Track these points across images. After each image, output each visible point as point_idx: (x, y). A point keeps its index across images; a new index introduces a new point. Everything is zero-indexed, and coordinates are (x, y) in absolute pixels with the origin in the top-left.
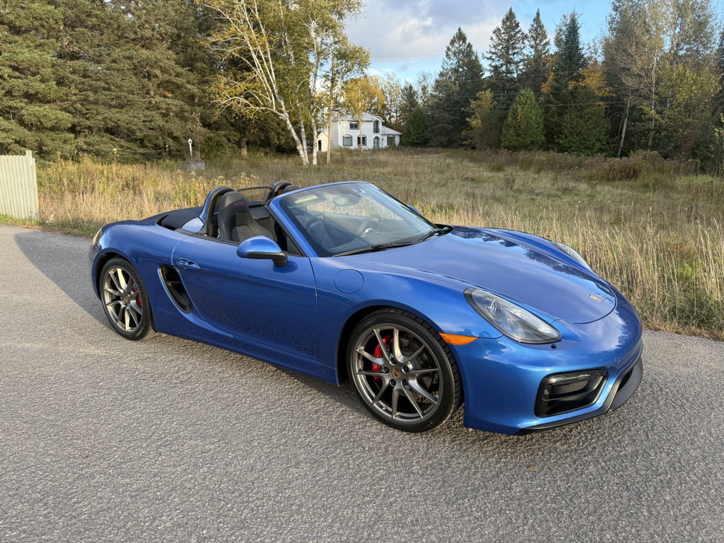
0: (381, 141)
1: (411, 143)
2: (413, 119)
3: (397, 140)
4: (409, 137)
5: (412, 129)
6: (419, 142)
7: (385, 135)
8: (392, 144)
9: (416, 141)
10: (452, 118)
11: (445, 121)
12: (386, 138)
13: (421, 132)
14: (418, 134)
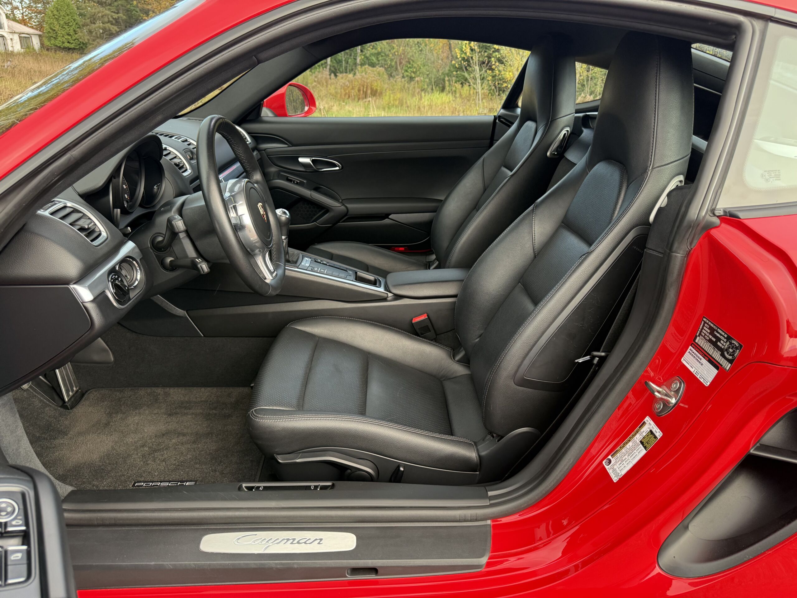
0: (9, 42)
1: (60, 47)
2: (55, 12)
3: (36, 43)
4: (55, 38)
5: (57, 28)
6: (72, 46)
7: (13, 33)
8: (28, 47)
9: (67, 45)
10: (116, 16)
11: (106, 19)
12: (16, 37)
13: (72, 32)
14: (69, 34)
